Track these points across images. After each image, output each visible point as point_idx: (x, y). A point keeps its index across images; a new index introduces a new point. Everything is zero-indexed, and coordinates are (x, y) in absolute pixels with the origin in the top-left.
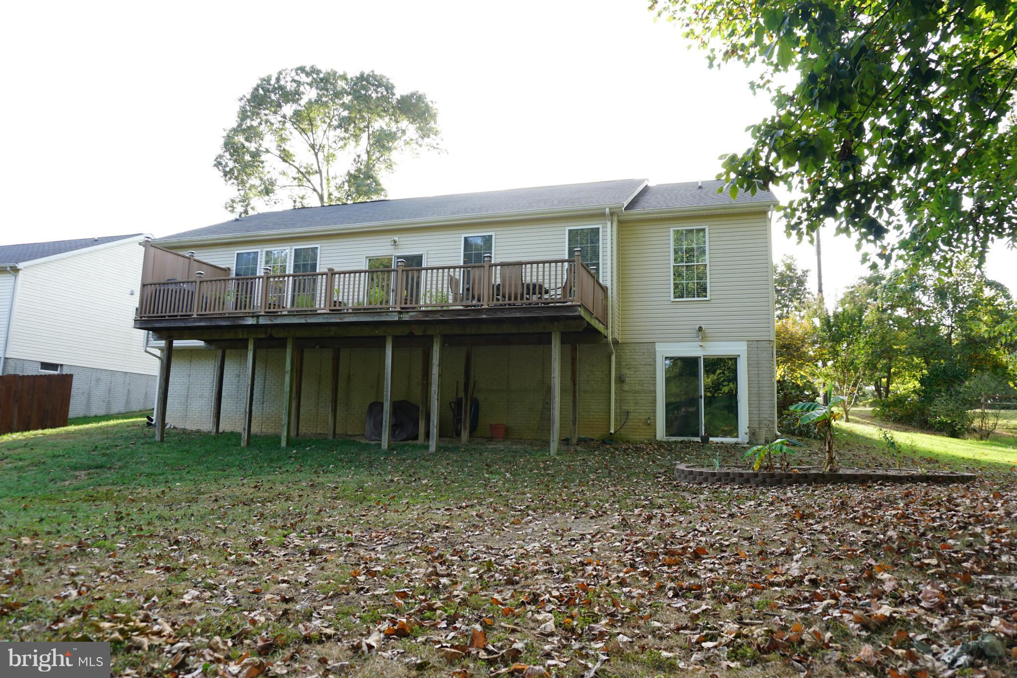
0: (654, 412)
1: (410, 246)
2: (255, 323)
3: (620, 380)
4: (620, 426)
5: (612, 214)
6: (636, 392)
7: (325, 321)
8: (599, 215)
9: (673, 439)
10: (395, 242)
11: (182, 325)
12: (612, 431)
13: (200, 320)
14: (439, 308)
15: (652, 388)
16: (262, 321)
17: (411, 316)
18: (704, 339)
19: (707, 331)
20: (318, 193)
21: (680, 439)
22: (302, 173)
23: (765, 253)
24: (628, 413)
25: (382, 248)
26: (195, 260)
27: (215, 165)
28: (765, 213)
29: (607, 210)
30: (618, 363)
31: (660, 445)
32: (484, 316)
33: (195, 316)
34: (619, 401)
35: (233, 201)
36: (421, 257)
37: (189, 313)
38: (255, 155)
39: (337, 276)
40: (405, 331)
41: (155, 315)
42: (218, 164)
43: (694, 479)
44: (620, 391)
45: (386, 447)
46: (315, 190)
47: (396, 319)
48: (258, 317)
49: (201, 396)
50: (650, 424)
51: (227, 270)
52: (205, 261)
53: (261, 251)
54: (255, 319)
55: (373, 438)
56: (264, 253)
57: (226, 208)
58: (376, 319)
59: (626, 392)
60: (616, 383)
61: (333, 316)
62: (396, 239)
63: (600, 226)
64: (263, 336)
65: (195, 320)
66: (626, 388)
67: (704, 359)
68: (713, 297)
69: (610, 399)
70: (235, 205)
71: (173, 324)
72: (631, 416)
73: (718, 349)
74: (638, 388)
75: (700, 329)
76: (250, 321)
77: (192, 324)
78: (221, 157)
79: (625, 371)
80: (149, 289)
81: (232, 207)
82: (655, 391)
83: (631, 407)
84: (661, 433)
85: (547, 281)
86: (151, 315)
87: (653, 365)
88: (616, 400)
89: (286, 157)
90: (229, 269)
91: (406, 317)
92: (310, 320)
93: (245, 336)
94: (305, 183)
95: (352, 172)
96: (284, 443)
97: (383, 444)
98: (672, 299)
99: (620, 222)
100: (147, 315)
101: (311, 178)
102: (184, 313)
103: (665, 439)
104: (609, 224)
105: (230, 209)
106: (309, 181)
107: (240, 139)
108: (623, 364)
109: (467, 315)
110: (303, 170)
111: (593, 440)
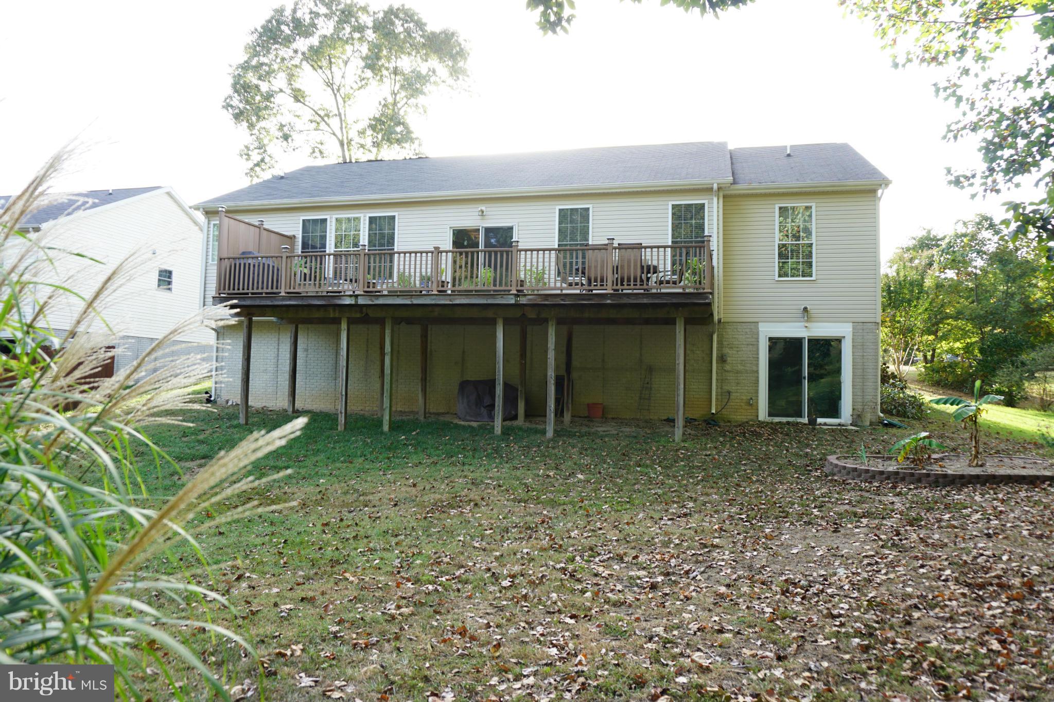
0: (757, 392)
1: (498, 217)
2: (353, 302)
3: (722, 359)
4: (722, 408)
5: (719, 189)
6: (737, 372)
7: (433, 302)
8: (708, 190)
9: (777, 419)
10: (483, 212)
11: (269, 303)
12: (714, 411)
13: (290, 298)
14: (559, 292)
15: (755, 368)
16: (361, 301)
17: (529, 300)
18: (809, 320)
19: (812, 311)
20: (338, 139)
21: (784, 420)
22: (320, 116)
23: (873, 233)
24: (729, 393)
25: (468, 219)
26: (265, 229)
27: (223, 107)
28: (874, 191)
29: (715, 186)
30: (720, 343)
31: (762, 424)
32: (609, 301)
33: (283, 294)
34: (721, 381)
35: (247, 148)
36: (511, 229)
37: (275, 290)
38: (268, 97)
39: (444, 254)
40: (518, 313)
41: (236, 291)
42: (228, 106)
43: (859, 476)
44: (721, 371)
45: (499, 432)
46: (334, 134)
47: (513, 302)
48: (357, 296)
49: (265, 371)
50: (752, 404)
51: (292, 238)
52: (276, 230)
53: (331, 218)
54: (353, 298)
55: (468, 418)
56: (334, 221)
57: (241, 155)
58: (490, 301)
59: (727, 371)
60: (717, 363)
61: (441, 297)
62: (483, 208)
63: (706, 202)
64: (358, 315)
65: (284, 298)
66: (728, 367)
67: (809, 340)
68: (819, 277)
69: (711, 379)
70: (250, 153)
71: (257, 302)
72: (733, 396)
73: (822, 330)
74: (740, 367)
75: (805, 309)
76: (348, 301)
77: (281, 303)
78: (230, 97)
79: (726, 351)
80: (226, 263)
81: (248, 155)
82: (757, 372)
83: (733, 388)
84: (763, 414)
85: (661, 262)
86: (231, 291)
87: (756, 345)
88: (717, 380)
89: (298, 96)
90: (294, 236)
91: (523, 300)
92: (416, 302)
93: (337, 315)
94: (323, 125)
95: (377, 116)
96: (386, 428)
97: (496, 429)
98: (777, 278)
99: (724, 197)
100: (226, 291)
101: (330, 121)
102: (269, 290)
103: (769, 419)
104: (715, 200)
105: (245, 157)
106: (328, 125)
107: (251, 78)
108: (725, 343)
109: (589, 300)
110: (322, 113)
111: (695, 420)
